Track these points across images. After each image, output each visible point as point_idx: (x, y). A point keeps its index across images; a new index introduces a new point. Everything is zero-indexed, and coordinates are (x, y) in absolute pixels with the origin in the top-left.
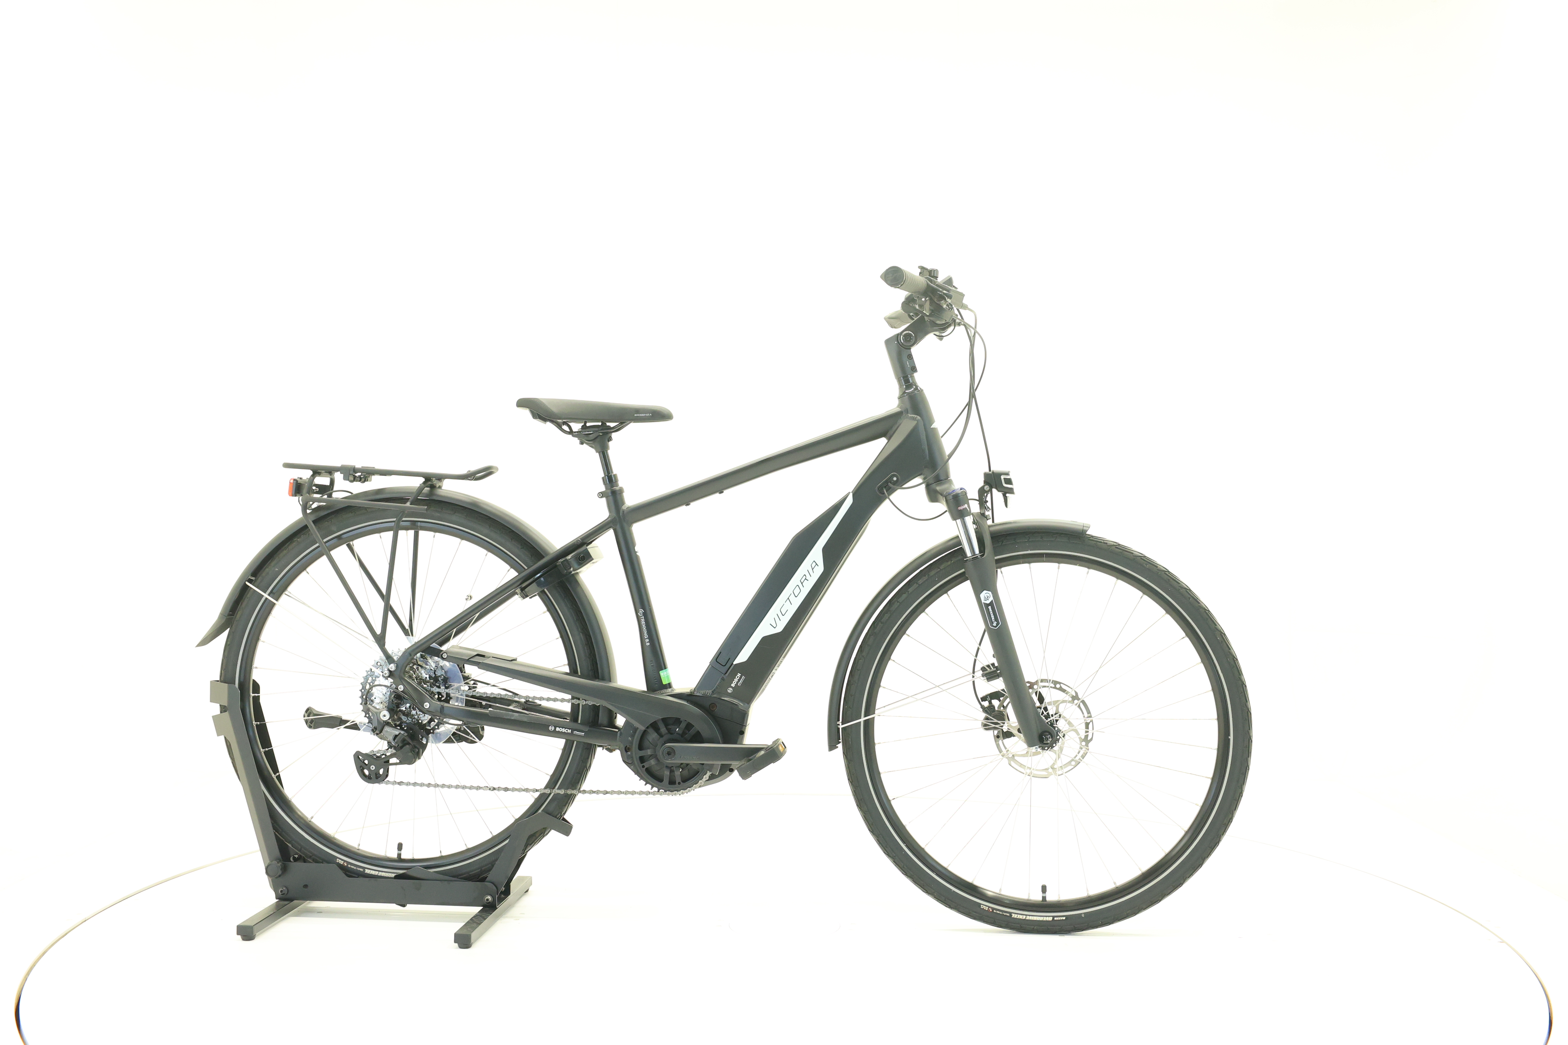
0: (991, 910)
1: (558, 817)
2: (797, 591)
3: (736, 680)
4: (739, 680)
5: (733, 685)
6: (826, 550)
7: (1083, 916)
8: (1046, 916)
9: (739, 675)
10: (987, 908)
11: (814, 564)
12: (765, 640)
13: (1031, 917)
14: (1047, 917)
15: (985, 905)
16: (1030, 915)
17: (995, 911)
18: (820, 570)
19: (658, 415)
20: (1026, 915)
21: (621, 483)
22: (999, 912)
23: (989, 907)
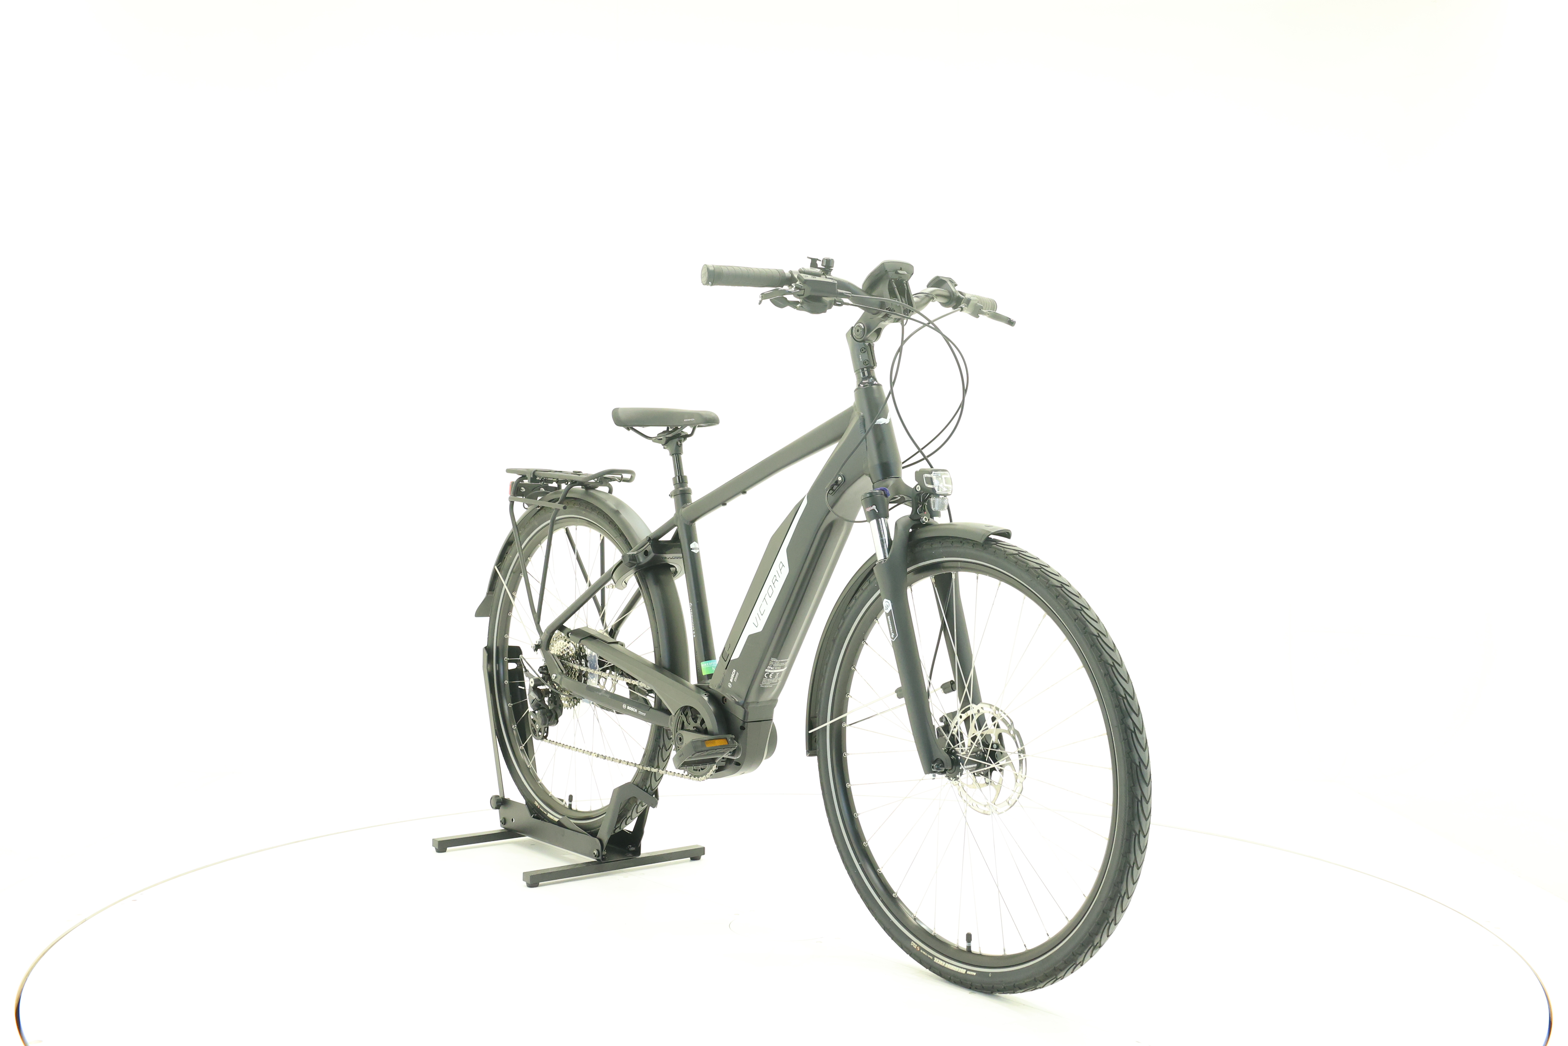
0: (918, 949)
1: (644, 789)
2: (770, 592)
3: (733, 676)
4: (735, 676)
5: (731, 680)
6: (789, 550)
7: (990, 976)
8: (962, 968)
9: (734, 671)
10: (916, 946)
11: (781, 565)
12: (751, 638)
13: (949, 965)
14: (959, 969)
15: (916, 943)
16: (949, 963)
17: (921, 951)
18: (786, 571)
19: (710, 421)
20: (946, 962)
21: (690, 485)
22: (924, 953)
23: (918, 945)
